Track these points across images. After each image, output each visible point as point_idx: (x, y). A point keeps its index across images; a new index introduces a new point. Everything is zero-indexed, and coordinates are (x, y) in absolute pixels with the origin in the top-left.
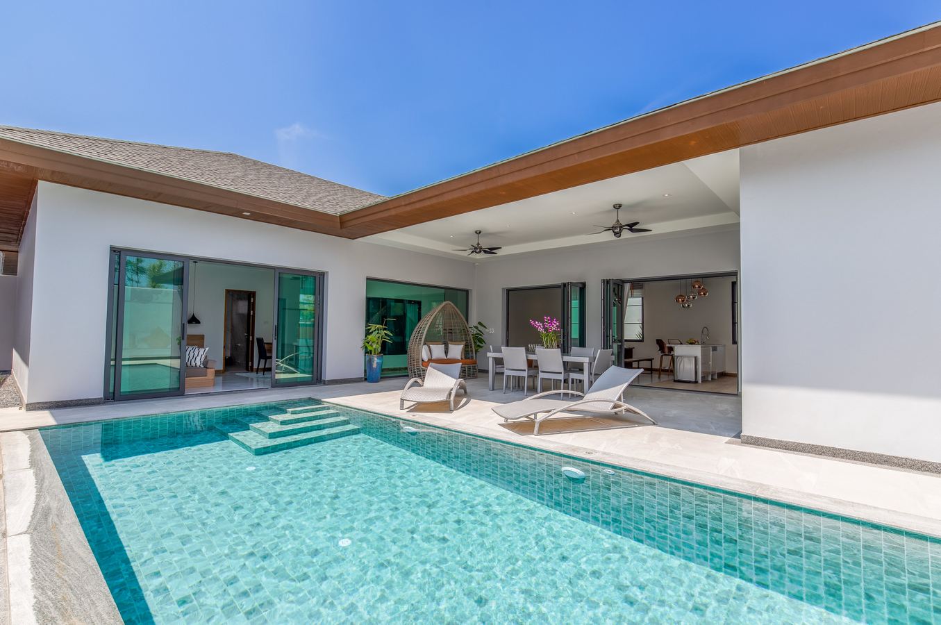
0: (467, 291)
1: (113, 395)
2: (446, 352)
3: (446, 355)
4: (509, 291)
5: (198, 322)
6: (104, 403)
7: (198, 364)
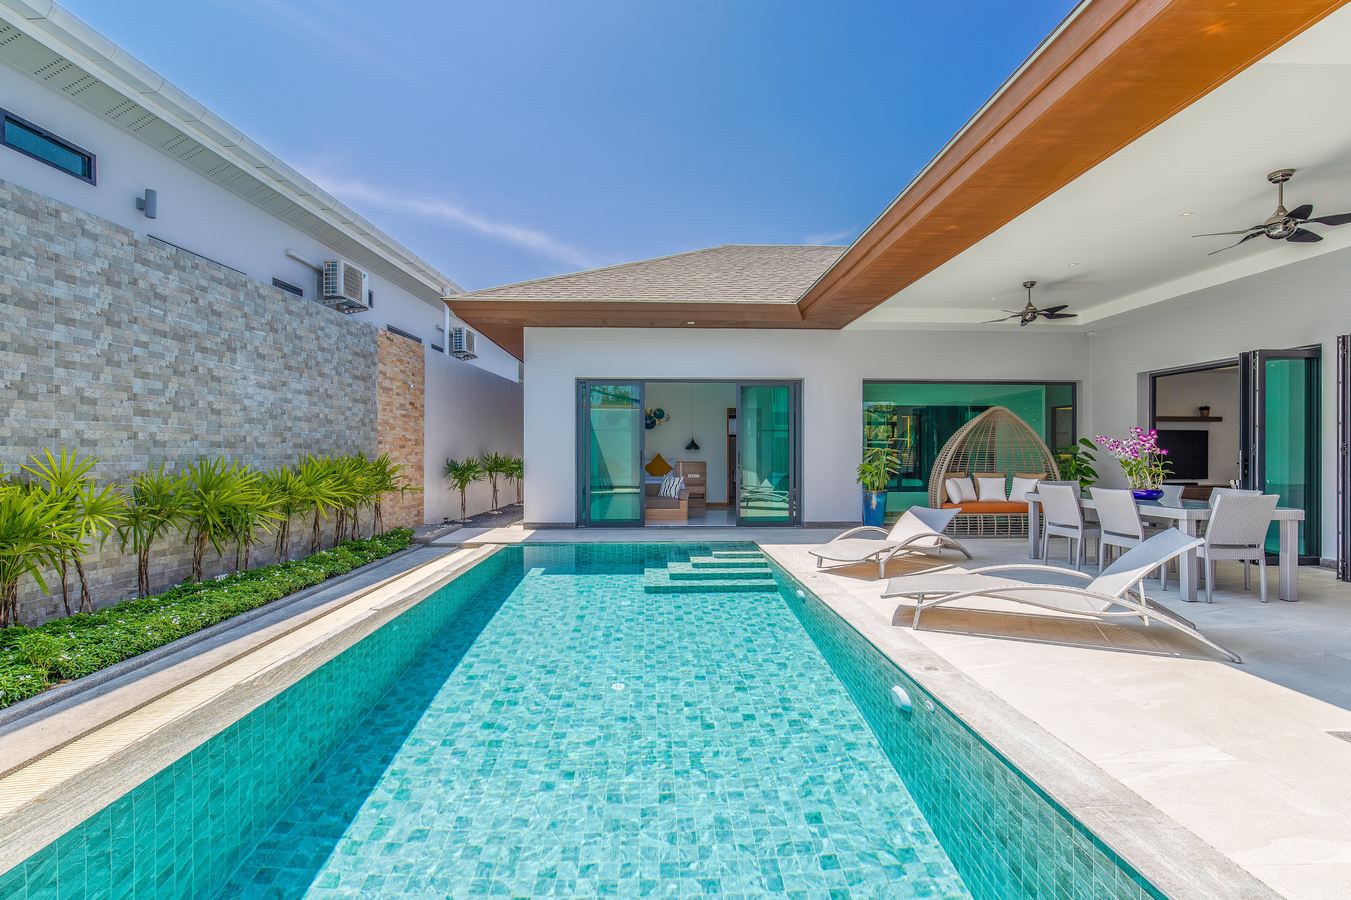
0: (1073, 385)
1: (583, 522)
2: (1008, 491)
3: (1008, 496)
4: (1154, 378)
5: (697, 447)
6: (577, 527)
7: (673, 495)
